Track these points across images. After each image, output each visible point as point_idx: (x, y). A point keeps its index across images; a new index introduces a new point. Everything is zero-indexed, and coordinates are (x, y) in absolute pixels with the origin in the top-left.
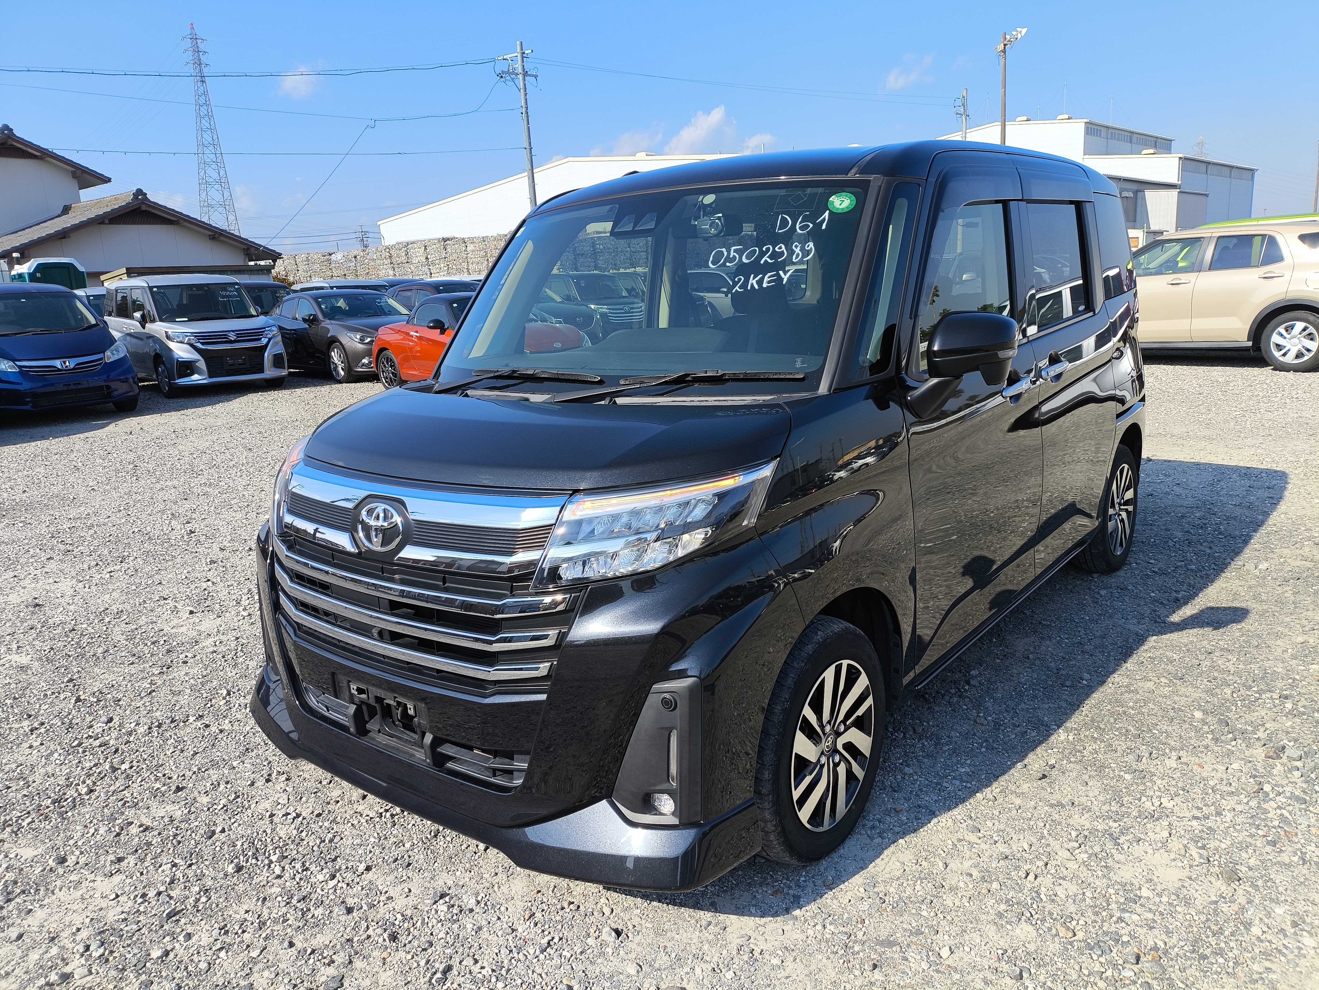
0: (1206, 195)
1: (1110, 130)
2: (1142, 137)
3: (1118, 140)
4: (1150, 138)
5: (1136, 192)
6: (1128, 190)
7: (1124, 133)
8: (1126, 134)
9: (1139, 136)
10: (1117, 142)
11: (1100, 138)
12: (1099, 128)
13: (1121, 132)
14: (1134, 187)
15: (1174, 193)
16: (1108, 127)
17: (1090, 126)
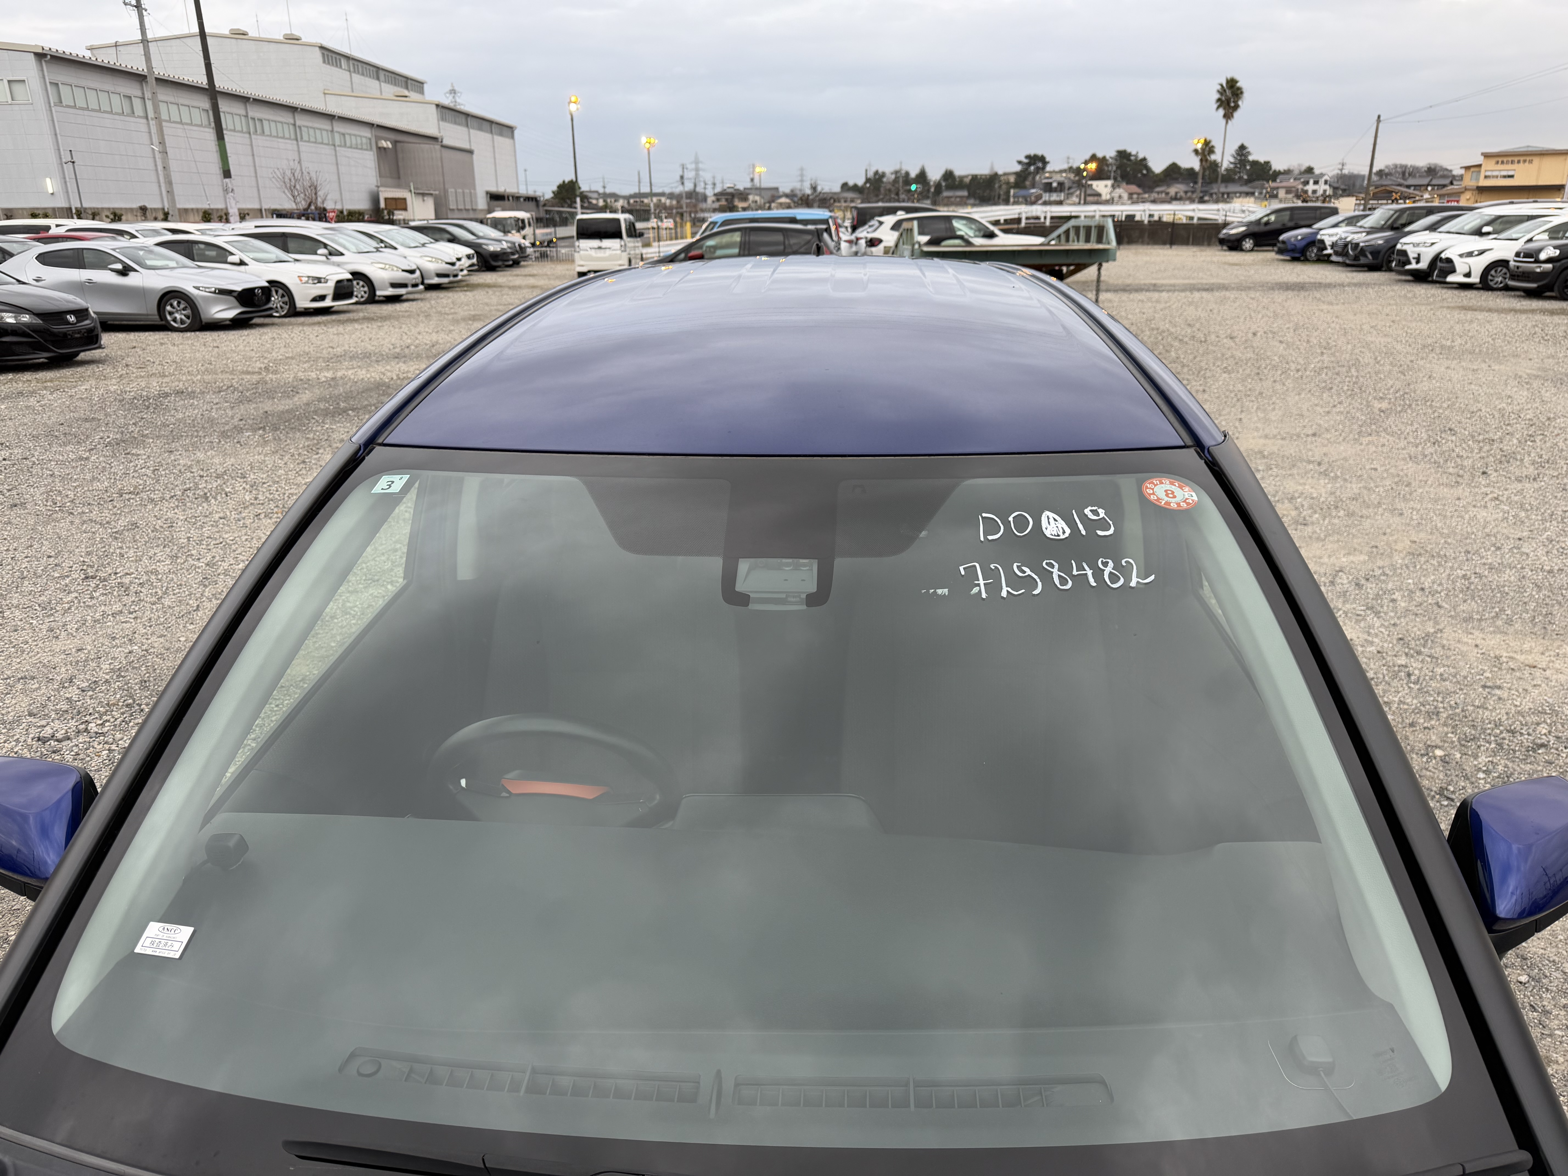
0: (471, 152)
1: (351, 62)
2: (390, 74)
3: (363, 74)
4: (400, 78)
5: (395, 143)
6: (386, 140)
7: (368, 67)
8: (371, 68)
9: (387, 74)
10: (362, 77)
11: (340, 70)
12: (338, 57)
13: (365, 66)
14: (393, 136)
15: (438, 147)
16: (348, 58)
17: (326, 53)
